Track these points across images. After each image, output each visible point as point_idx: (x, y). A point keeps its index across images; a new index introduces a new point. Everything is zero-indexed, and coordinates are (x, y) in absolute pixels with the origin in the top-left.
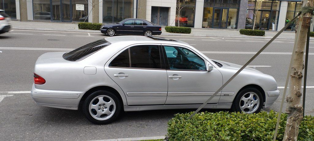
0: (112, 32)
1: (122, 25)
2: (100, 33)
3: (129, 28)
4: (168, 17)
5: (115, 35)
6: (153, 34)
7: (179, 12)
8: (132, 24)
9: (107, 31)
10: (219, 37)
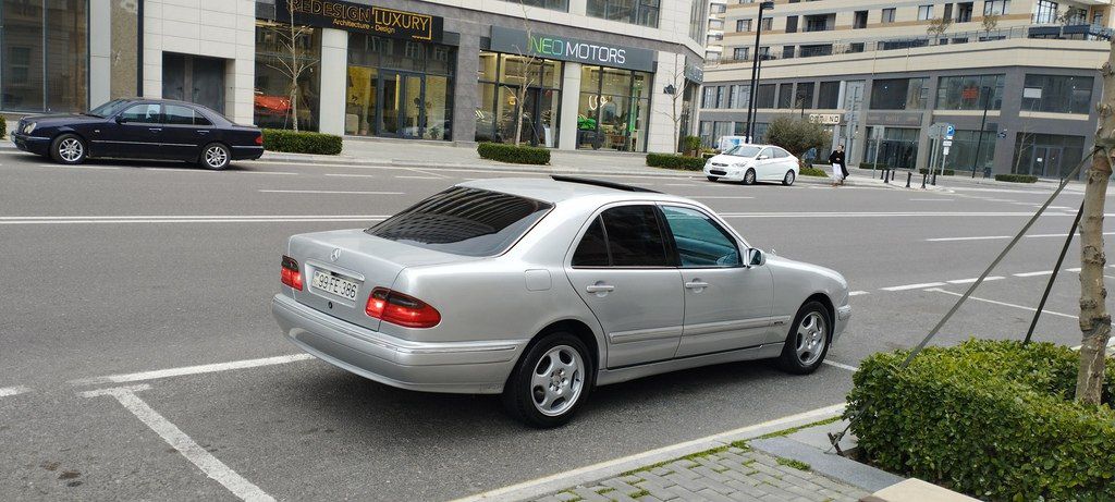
0: (72, 149)
1: (113, 121)
2: (13, 149)
3: (143, 133)
4: (224, 94)
5: (83, 162)
6: (235, 155)
7: (295, 79)
8: (154, 118)
9: (51, 142)
10: (431, 167)
